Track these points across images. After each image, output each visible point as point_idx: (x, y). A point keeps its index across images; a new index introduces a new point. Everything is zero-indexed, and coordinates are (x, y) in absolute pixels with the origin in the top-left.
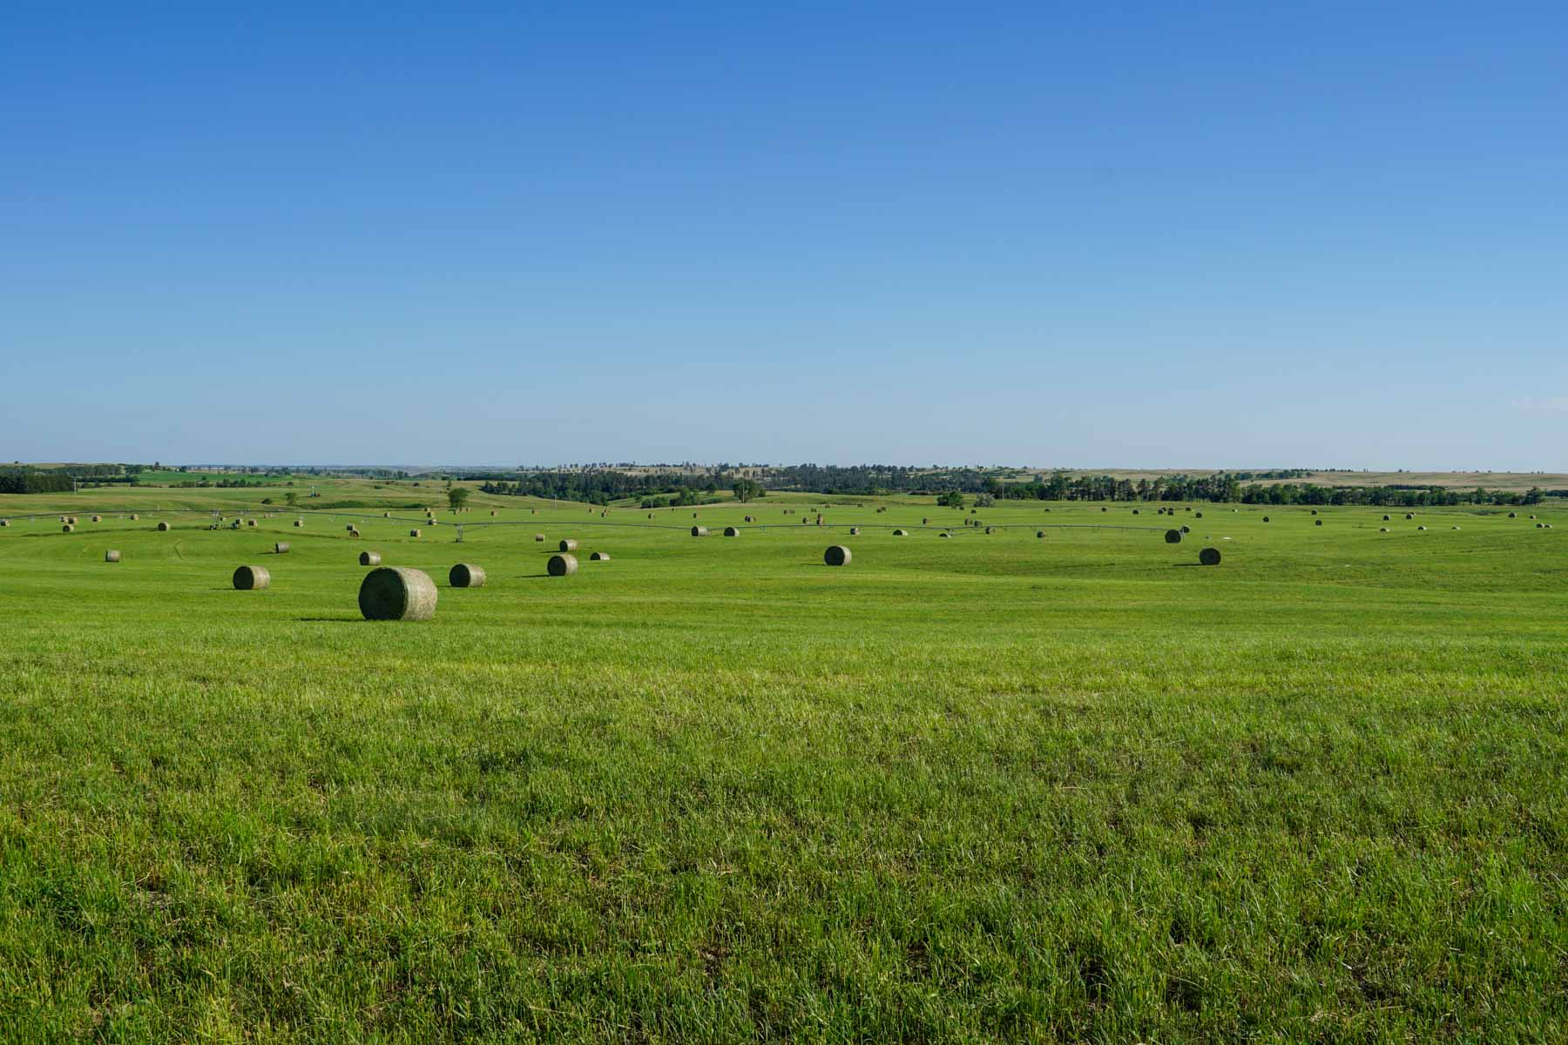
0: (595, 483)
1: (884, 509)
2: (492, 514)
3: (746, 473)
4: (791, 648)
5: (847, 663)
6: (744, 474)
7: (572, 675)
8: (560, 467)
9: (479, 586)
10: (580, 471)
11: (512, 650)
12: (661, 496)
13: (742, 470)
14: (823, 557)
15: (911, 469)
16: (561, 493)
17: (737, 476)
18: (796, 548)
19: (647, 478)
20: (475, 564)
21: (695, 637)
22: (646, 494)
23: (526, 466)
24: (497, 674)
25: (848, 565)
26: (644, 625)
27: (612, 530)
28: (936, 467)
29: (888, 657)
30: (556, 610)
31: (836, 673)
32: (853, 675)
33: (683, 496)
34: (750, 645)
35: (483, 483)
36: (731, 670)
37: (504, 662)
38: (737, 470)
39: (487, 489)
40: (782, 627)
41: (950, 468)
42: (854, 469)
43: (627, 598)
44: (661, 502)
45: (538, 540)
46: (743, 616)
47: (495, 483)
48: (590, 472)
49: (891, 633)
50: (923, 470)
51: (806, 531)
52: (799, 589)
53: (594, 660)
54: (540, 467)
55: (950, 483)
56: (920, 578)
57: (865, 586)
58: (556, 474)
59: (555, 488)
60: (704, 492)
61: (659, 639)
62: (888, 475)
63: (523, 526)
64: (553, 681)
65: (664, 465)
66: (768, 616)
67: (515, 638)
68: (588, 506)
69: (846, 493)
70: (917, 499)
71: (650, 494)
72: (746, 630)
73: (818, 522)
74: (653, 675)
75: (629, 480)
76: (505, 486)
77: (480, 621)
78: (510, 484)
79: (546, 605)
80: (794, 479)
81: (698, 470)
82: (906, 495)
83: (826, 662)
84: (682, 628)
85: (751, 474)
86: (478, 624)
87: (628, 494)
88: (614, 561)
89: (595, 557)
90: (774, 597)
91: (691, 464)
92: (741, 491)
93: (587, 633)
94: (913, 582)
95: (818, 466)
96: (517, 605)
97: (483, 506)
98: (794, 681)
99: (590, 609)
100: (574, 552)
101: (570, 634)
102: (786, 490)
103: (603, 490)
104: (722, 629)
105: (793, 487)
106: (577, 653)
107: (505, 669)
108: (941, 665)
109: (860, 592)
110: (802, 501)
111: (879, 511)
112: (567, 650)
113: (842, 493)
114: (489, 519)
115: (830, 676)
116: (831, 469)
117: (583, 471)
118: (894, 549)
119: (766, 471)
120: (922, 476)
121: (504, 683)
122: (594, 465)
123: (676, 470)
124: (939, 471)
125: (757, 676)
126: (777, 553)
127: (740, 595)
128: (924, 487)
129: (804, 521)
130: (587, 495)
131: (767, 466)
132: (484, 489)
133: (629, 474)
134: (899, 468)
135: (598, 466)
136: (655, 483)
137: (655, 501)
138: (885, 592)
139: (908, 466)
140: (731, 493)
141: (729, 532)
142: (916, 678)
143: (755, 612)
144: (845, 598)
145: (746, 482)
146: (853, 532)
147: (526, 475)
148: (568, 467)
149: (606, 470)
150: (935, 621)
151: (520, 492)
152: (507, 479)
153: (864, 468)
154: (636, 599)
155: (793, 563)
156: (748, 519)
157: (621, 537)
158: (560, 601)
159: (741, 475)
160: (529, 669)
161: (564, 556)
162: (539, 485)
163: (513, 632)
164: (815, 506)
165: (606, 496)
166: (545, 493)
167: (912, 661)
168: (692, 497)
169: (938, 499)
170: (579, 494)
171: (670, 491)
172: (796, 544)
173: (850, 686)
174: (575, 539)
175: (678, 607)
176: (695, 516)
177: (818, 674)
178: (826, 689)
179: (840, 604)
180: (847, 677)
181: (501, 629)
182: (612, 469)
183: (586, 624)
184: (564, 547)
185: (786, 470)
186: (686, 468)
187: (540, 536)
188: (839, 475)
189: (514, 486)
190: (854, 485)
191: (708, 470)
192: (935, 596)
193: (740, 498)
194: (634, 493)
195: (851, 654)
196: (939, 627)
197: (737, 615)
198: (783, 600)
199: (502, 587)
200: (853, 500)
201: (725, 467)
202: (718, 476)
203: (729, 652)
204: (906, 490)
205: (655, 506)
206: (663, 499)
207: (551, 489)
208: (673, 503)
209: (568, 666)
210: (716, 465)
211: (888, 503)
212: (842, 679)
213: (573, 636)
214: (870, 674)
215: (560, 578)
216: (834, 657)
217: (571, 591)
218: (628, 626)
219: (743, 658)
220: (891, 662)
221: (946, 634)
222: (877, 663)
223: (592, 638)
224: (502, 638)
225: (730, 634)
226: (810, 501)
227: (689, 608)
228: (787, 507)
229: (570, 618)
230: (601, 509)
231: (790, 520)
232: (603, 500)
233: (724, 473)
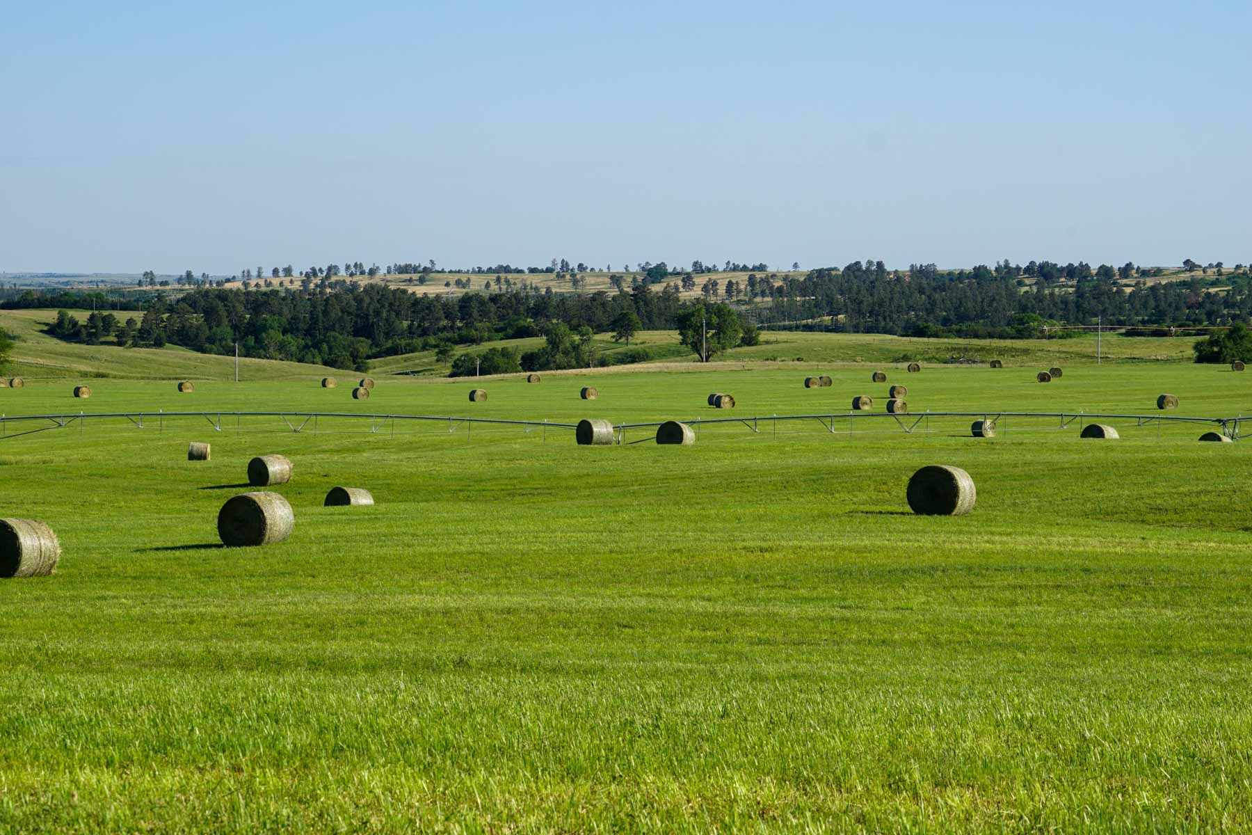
0: (335, 313)
1: (1056, 372)
2: (77, 392)
3: (710, 287)
4: (826, 722)
5: (968, 759)
6: (705, 288)
7: (280, 794)
8: (247, 274)
9: (42, 573)
10: (297, 286)
11: (128, 733)
12: (499, 344)
13: (700, 280)
14: (903, 493)
15: (1126, 271)
16: (251, 340)
17: (687, 295)
18: (835, 473)
19: (466, 301)
20: (32, 518)
21: (586, 693)
22: (464, 340)
23: (160, 272)
24: (89, 795)
25: (966, 514)
26: (461, 663)
27: (378, 431)
28: (1190, 265)
29: (1071, 743)
30: (239, 631)
31: (941, 784)
32: (983, 788)
33: (554, 344)
34: (725, 714)
35: (51, 315)
36: (676, 777)
37: (109, 764)
38: (688, 279)
39: (61, 331)
40: (803, 668)
41: (1228, 266)
42: (980, 272)
43: (414, 600)
44: (500, 361)
45: (193, 456)
46: (705, 640)
47: (81, 316)
48: (322, 286)
49: (1079, 683)
50: (1158, 272)
51: (860, 428)
52: (841, 575)
53: (337, 752)
54: (197, 274)
55: (1227, 303)
56: (1152, 544)
57: (1013, 565)
58: (237, 293)
59: (235, 327)
60: (608, 336)
61: (493, 700)
62: (1066, 288)
63: (156, 423)
64: (234, 808)
65: (507, 270)
66: (768, 642)
67: (135, 702)
68: (320, 370)
69: (959, 334)
70: (1145, 347)
71: (473, 341)
72: (713, 673)
73: (890, 407)
74: (484, 789)
75: (422, 307)
76: (108, 323)
77: (47, 662)
78: (121, 317)
79: (214, 618)
80: (830, 302)
81: (589, 280)
82: (1111, 337)
83: (916, 755)
84: (554, 671)
85: (722, 290)
86: (39, 668)
87: (418, 342)
88: (383, 507)
89: (338, 497)
90: (782, 593)
91: (573, 265)
92: (697, 330)
93: (320, 688)
94: (1133, 556)
95: (889, 267)
96: (142, 620)
97: (53, 374)
98: (837, 803)
99: (325, 628)
100: (286, 488)
101: (277, 688)
102: (809, 328)
103: (357, 333)
104: (654, 675)
105: (827, 319)
106: (290, 738)
107: (110, 780)
108: (1209, 764)
109: (999, 581)
110: (850, 355)
111: (1043, 378)
112: (268, 729)
113: (949, 333)
114: (66, 404)
115: (925, 789)
116: (923, 274)
117: (305, 283)
118: (1083, 472)
119: (759, 280)
120: (1152, 288)
121: (109, 815)
122: (332, 269)
123: (535, 280)
124: (1198, 274)
125: (742, 790)
126: (787, 484)
127: (693, 591)
128: (1159, 316)
129: (856, 404)
130: (316, 345)
131: (762, 268)
132: (54, 331)
133: (420, 291)
134: (1094, 267)
135: (342, 273)
136: (484, 314)
137: (485, 358)
138: (1061, 579)
139: (1117, 264)
140: (672, 337)
141: (669, 433)
142: (1145, 798)
143: (736, 632)
144: (963, 594)
145: (708, 307)
146: (977, 430)
147: (160, 297)
148: (267, 273)
149: (363, 281)
150: (1194, 655)
151: (146, 337)
152: (114, 306)
153: (1007, 272)
154: (439, 602)
155: (832, 509)
156: (715, 401)
157: (402, 448)
158: (250, 607)
159: (697, 292)
160: (172, 779)
161: (259, 496)
162: (196, 319)
163: (130, 688)
164: (881, 367)
165: (364, 346)
166: (211, 340)
167: (1135, 756)
168: (576, 348)
169: (1197, 347)
170: (293, 342)
171: (523, 333)
172: (836, 461)
173: (976, 817)
174: (287, 453)
175: (544, 622)
176: (584, 394)
177: (895, 785)
178: (915, 823)
179: (948, 610)
180: (968, 794)
181: (100, 681)
182: (377, 280)
183: (315, 665)
184: (258, 474)
185: (809, 277)
186: (560, 276)
187: (197, 446)
188: (942, 288)
189: (130, 322)
190: (982, 314)
191: (616, 280)
192: (1193, 589)
193: (696, 348)
194: (432, 340)
195: (978, 735)
196: (1202, 669)
197: (689, 640)
198: (807, 600)
199: (103, 575)
200: (981, 349)
201: (657, 273)
202: (640, 294)
203: (672, 732)
204: (1113, 325)
205: (484, 372)
206: (505, 353)
207: (225, 330)
208: (530, 362)
209: (270, 772)
210: (634, 268)
211: (1069, 356)
212: (957, 799)
213: (284, 696)
214: (1027, 785)
215: (251, 550)
216: (934, 744)
217: (281, 582)
218: (422, 668)
219: (706, 746)
220: (1078, 759)
221: (1224, 687)
222: (1045, 759)
223: (332, 698)
224: (105, 704)
225: (675, 686)
226: (870, 353)
227: (568, 622)
228: (811, 369)
229: (277, 650)
230: (352, 378)
231: (819, 401)
232: (355, 357)
233: (657, 288)
